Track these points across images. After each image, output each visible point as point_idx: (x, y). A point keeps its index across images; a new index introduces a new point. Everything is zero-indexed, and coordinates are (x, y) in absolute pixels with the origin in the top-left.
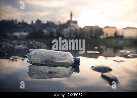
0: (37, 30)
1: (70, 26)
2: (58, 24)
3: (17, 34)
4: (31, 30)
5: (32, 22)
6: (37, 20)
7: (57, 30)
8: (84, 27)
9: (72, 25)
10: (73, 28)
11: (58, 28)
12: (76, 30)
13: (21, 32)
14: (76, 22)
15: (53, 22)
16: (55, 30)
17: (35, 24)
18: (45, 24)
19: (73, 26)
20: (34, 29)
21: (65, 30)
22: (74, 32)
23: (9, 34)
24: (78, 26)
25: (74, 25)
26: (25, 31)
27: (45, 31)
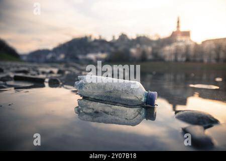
0: (121, 49)
1: (176, 41)
2: (154, 38)
3: (92, 56)
4: (112, 49)
5: (114, 37)
6: (120, 35)
7: (153, 49)
8: (203, 43)
9: (179, 38)
10: (181, 44)
11: (154, 45)
12: (187, 47)
13: (97, 52)
14: (187, 34)
15: (146, 36)
16: (149, 49)
17: (118, 40)
18: (133, 40)
19: (181, 41)
20: (116, 48)
21: (167, 48)
22: (184, 51)
23: (81, 57)
24: (190, 40)
25: (184, 39)
26: (103, 52)
27: (133, 51)
